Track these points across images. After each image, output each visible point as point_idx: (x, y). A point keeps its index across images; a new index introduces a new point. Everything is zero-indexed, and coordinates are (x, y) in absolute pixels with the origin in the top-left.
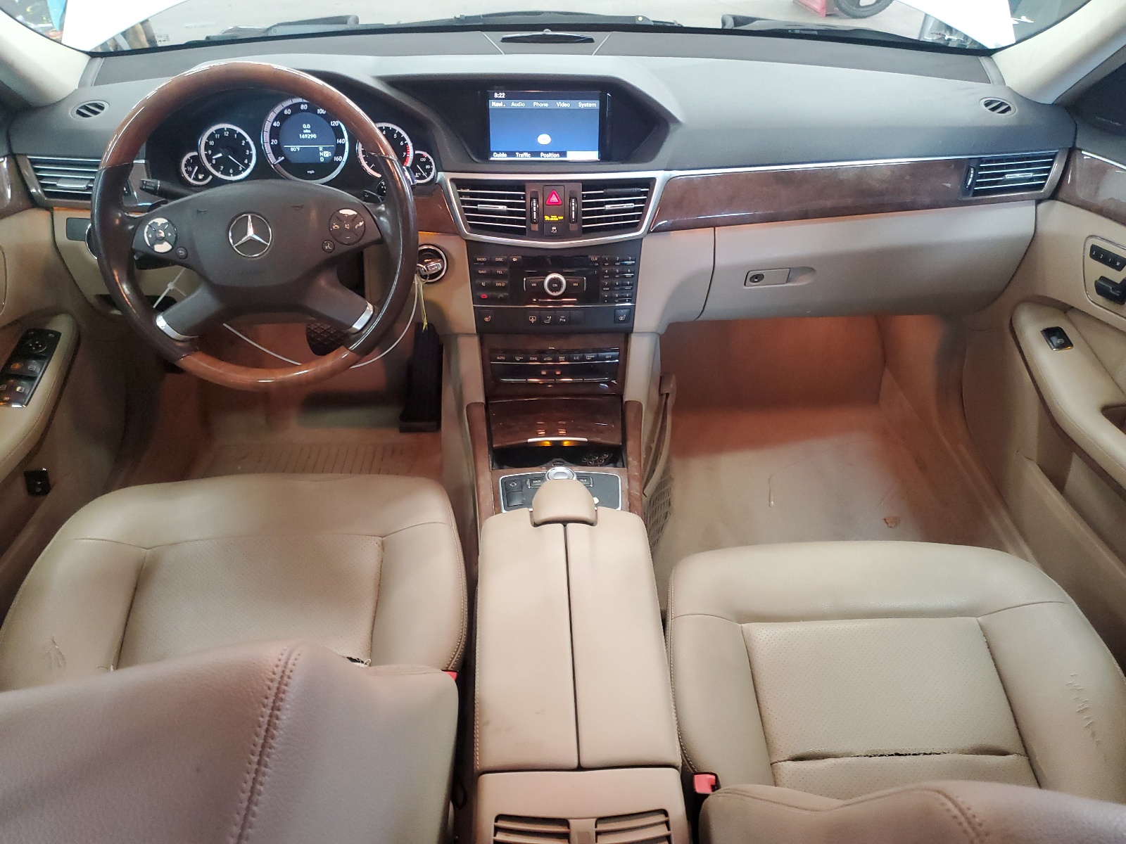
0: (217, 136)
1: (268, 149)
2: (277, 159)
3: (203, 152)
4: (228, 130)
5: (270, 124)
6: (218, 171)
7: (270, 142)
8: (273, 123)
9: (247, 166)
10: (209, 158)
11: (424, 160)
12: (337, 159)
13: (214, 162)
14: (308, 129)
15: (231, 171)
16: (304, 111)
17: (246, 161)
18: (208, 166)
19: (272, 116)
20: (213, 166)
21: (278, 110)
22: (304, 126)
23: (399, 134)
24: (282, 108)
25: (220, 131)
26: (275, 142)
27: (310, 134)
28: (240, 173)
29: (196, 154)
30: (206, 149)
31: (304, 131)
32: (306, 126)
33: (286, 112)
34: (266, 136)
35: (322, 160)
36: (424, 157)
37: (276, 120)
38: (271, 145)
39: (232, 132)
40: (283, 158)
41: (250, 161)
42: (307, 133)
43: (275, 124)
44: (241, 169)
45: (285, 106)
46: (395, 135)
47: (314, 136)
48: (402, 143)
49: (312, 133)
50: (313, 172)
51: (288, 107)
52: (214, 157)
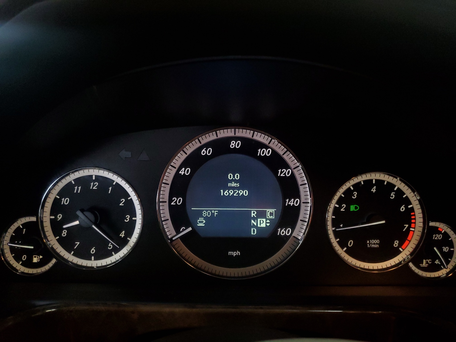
0: (78, 189)
1: (164, 212)
2: (178, 232)
3: (47, 217)
4: (98, 178)
5: (174, 171)
6: (69, 251)
7: (170, 201)
8: (180, 169)
9: (124, 242)
10: (56, 227)
11: (439, 237)
12: (283, 232)
13: (64, 233)
14: (236, 181)
15: (93, 250)
16: (235, 151)
17: (122, 235)
18: (53, 241)
19: (180, 158)
20: (62, 242)
21: (190, 148)
22: (230, 176)
23: (400, 192)
24: (199, 145)
25: (84, 181)
26: (178, 201)
27: (238, 188)
28: (108, 254)
29: (34, 219)
30: (54, 211)
31: (229, 185)
32: (233, 177)
33: (204, 152)
34: (164, 192)
35: (254, 232)
36: (440, 233)
37: (184, 164)
38: (170, 206)
39: (104, 182)
40: (190, 229)
41: (130, 234)
42: (233, 188)
43: (182, 172)
44: (110, 246)
45: (204, 142)
46: (393, 194)
47: (245, 193)
48: (403, 209)
49: (242, 187)
50: (238, 253)
51: (207, 145)
52: (65, 227)
